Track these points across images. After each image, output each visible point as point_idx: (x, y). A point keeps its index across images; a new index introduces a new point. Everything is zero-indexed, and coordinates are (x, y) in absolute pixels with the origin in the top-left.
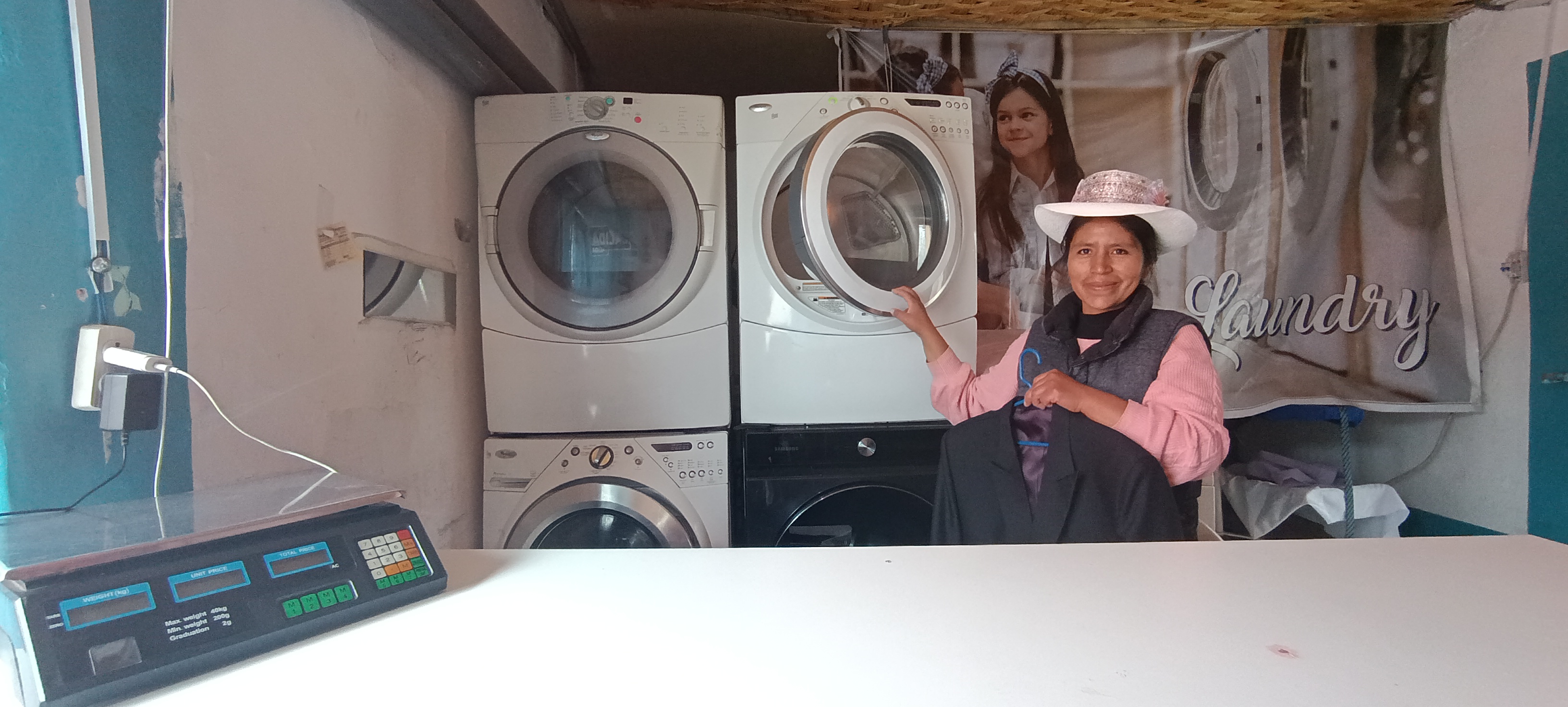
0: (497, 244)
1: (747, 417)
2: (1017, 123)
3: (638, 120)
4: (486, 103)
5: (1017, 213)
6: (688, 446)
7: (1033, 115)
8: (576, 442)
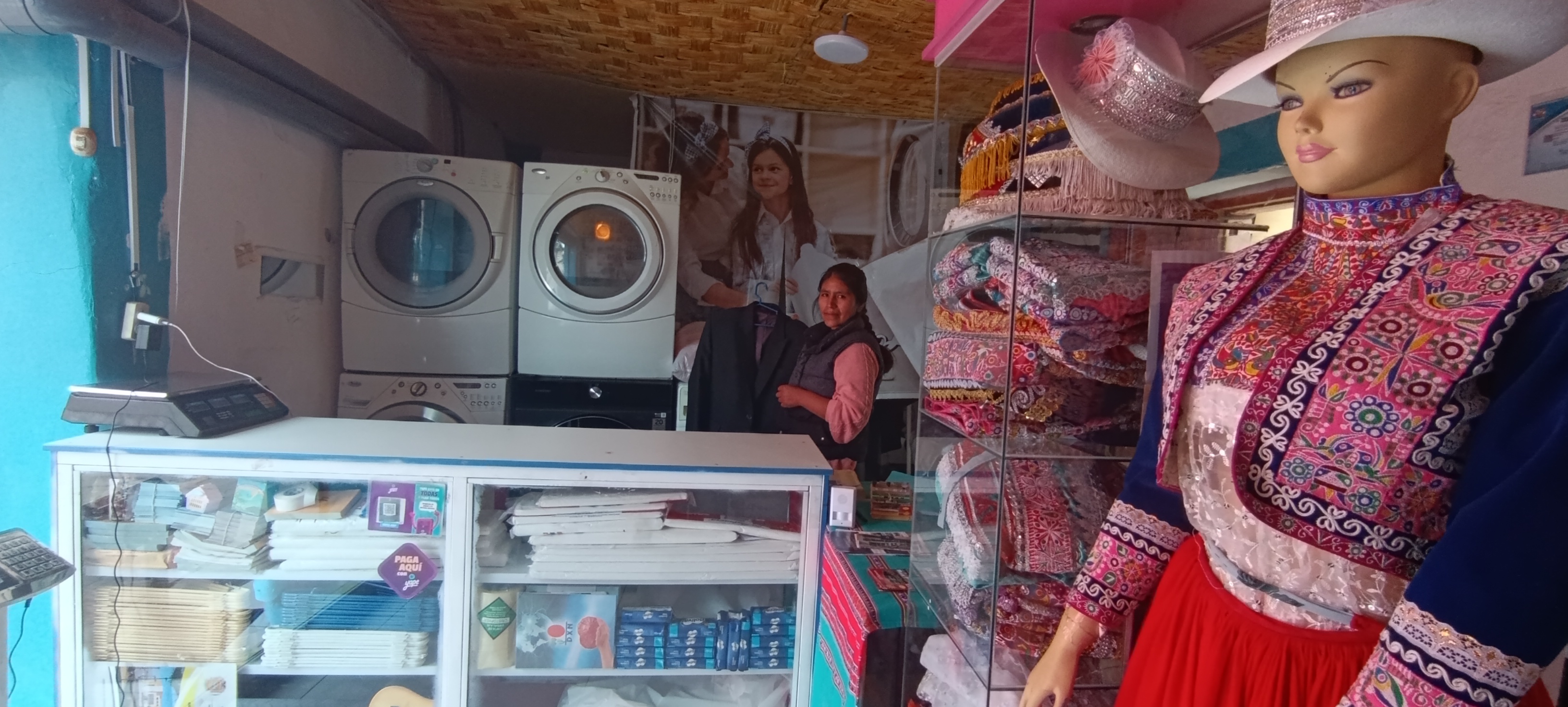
0: (353, 248)
1: (524, 369)
2: (766, 174)
3: (454, 174)
4: (349, 154)
5: (760, 239)
6: (478, 386)
7: (779, 169)
8: (405, 379)
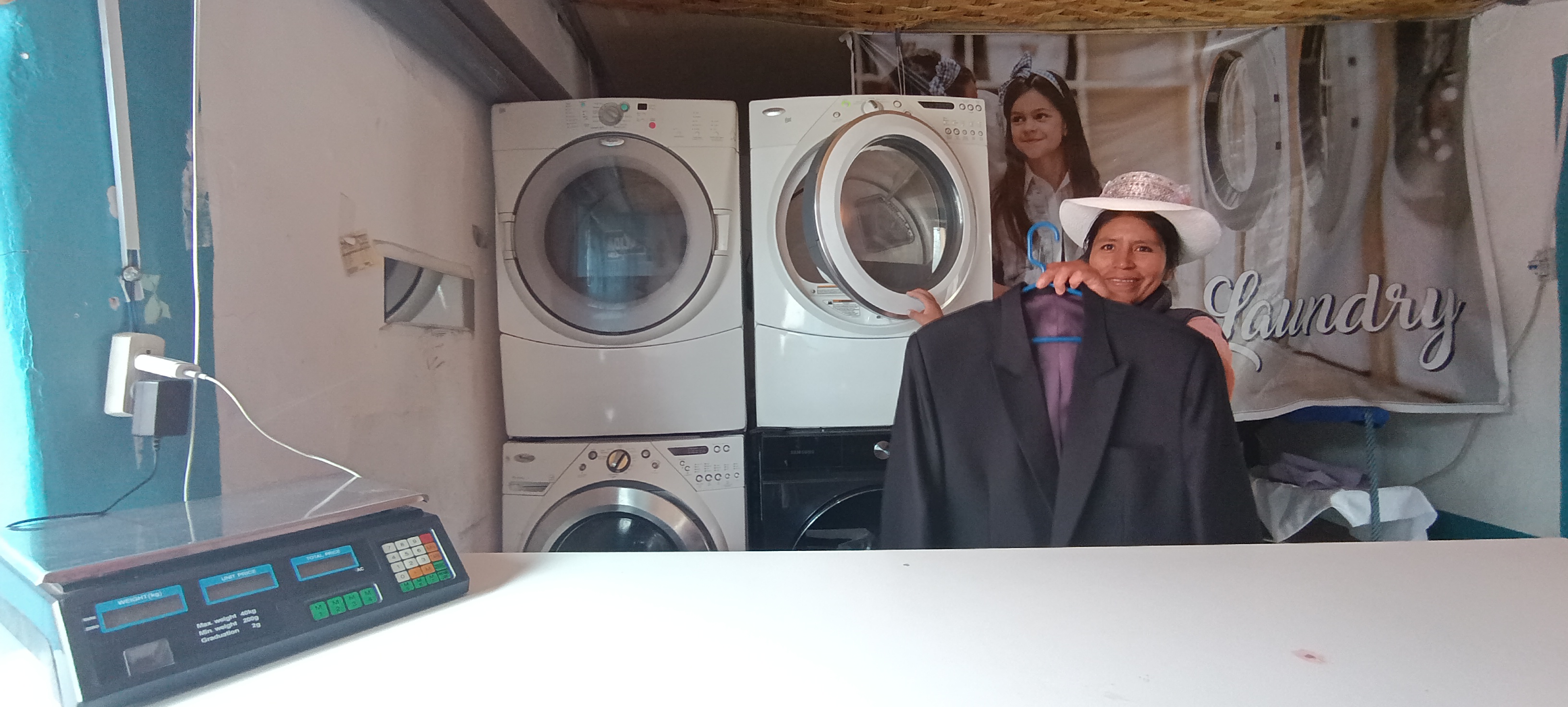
0: (514, 249)
1: (764, 420)
2: (1030, 124)
4: (502, 111)
5: (1032, 214)
6: (704, 450)
7: (1047, 116)
